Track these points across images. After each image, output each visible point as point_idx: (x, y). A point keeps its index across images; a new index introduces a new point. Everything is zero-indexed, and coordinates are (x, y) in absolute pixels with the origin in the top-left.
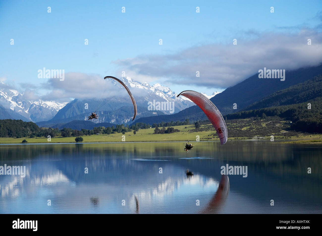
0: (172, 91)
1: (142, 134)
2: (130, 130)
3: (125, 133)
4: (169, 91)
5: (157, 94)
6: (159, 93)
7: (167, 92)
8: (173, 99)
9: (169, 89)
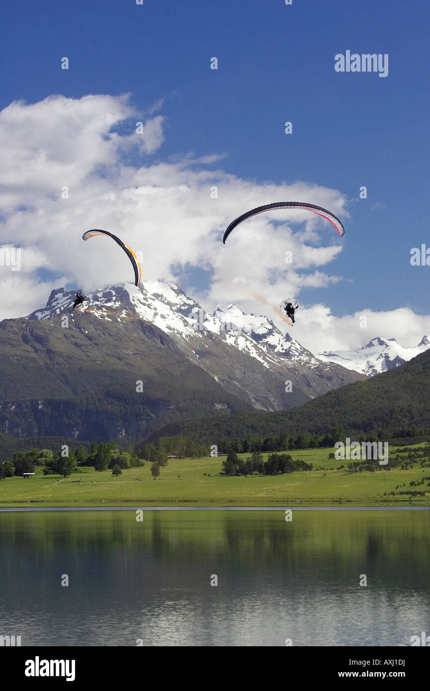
0: (280, 333)
1: (179, 476)
2: (138, 462)
3: (120, 473)
4: (270, 332)
5: (230, 341)
6: (234, 338)
7: (264, 336)
8: (282, 359)
9: (272, 324)
